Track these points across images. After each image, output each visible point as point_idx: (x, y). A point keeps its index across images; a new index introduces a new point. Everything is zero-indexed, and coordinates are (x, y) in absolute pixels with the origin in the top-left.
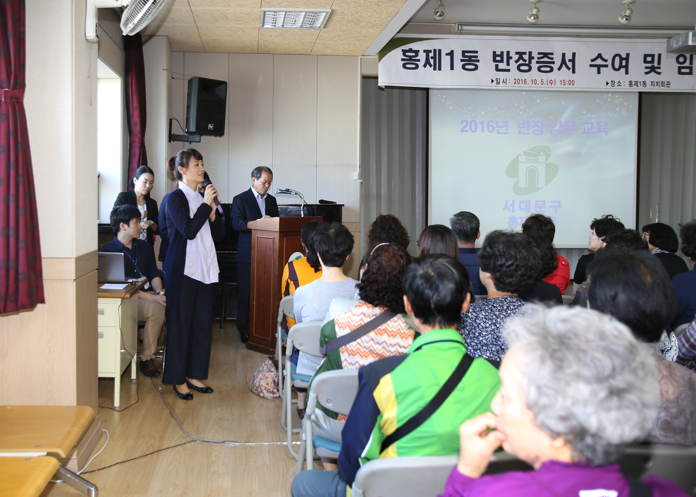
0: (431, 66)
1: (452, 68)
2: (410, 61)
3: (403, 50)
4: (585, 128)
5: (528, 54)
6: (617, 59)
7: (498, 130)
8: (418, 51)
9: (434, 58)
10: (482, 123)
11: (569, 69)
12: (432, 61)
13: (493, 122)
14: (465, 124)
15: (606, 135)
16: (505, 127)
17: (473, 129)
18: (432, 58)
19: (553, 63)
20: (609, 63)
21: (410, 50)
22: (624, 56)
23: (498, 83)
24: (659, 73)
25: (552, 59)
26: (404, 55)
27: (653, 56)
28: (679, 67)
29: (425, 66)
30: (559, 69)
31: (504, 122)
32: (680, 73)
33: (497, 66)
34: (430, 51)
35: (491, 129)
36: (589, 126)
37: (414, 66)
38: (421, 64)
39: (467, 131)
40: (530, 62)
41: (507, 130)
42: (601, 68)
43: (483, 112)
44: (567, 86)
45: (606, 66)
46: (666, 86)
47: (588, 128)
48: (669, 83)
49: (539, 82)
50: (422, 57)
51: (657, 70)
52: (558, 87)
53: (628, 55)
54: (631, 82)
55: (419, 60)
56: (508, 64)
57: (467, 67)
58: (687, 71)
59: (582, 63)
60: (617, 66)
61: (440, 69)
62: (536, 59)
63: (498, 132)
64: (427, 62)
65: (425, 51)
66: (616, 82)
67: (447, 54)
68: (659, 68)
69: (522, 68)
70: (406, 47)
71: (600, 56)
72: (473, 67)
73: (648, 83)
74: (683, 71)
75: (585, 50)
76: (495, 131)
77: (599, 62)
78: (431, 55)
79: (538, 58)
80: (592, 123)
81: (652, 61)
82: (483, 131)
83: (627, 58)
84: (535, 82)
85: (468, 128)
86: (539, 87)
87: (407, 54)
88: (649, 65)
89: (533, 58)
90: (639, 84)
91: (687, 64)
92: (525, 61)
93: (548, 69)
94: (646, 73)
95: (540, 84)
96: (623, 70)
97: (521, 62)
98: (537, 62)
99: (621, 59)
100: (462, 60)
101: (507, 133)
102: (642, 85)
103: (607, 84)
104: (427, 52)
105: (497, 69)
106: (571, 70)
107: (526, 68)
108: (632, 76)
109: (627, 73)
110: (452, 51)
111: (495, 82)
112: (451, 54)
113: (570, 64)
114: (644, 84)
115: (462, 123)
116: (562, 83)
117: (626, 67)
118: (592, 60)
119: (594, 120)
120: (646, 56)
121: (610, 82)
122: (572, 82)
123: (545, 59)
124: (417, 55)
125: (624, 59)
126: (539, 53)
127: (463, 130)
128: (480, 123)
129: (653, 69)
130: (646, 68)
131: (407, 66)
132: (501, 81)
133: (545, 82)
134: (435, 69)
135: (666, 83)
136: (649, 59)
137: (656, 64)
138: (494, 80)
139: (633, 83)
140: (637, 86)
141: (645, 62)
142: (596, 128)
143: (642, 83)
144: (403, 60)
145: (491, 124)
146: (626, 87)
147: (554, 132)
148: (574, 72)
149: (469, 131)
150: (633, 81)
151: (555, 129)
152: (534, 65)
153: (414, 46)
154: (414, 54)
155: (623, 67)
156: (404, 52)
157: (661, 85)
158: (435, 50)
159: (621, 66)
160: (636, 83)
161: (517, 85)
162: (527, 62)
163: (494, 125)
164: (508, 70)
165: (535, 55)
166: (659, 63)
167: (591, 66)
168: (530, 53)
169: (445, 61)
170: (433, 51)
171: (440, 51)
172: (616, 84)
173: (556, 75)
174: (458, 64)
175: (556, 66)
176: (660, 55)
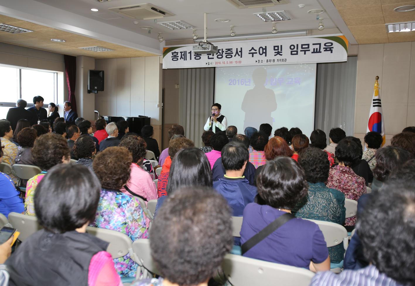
0: (183, 59)
1: (191, 59)
2: (175, 57)
3: (172, 53)
4: (288, 82)
5: (221, 50)
6: (261, 49)
7: (246, 84)
8: (178, 52)
9: (184, 55)
10: (238, 81)
11: (239, 55)
12: (183, 56)
13: (243, 80)
14: (231, 81)
15: (299, 84)
16: (249, 82)
17: (234, 83)
18: (183, 55)
19: (232, 53)
20: (258, 51)
21: (175, 52)
22: (264, 48)
23: (209, 64)
24: (281, 55)
25: (232, 51)
26: (173, 55)
27: (278, 47)
28: (291, 51)
29: (181, 59)
30: (235, 56)
31: (248, 80)
32: (292, 54)
33: (208, 56)
34: (182, 52)
35: (242, 83)
36: (291, 80)
37: (176, 59)
38: (179, 58)
39: (232, 85)
40: (222, 54)
41: (250, 83)
42: (254, 54)
43: (239, 75)
44: (238, 64)
45: (256, 53)
46: (284, 61)
47: (290, 81)
48: (286, 60)
49: (226, 63)
50: (179, 55)
51: (280, 53)
52: (234, 64)
53: (266, 47)
54: (267, 60)
55: (178, 57)
56: (213, 55)
57: (196, 58)
58: (296, 53)
59: (245, 52)
60: (261, 53)
61: (186, 60)
62: (225, 52)
63: (246, 85)
64: (181, 57)
65: (180, 52)
66: (261, 60)
67: (189, 53)
68: (281, 52)
69: (219, 57)
70: (173, 51)
71: (253, 48)
72: (199, 58)
73: (276, 60)
74: (293, 53)
75: (246, 46)
76: (244, 84)
77: (253, 51)
78: (183, 54)
79: (226, 52)
80: (292, 79)
81: (278, 49)
82: (239, 84)
83: (266, 49)
84: (224, 63)
85: (232, 83)
86: (226, 65)
87: (174, 54)
88: (277, 51)
89: (224, 52)
90: (271, 61)
91: (295, 49)
92: (220, 53)
93: (230, 56)
94: (275, 55)
95: (226, 64)
96: (264, 54)
97: (219, 54)
98: (226, 54)
99: (263, 49)
100: (195, 55)
101: (250, 85)
102: (273, 61)
103: (256, 61)
104: (181, 52)
105: (209, 58)
106: (240, 56)
107: (221, 56)
108: (268, 57)
109: (266, 56)
110: (191, 51)
111: (208, 64)
112: (190, 53)
113: (240, 53)
114: (274, 60)
115: (229, 81)
116: (236, 63)
117: (266, 53)
118: (250, 51)
119: (293, 77)
120: (275, 47)
121: (257, 61)
122: (240, 62)
123: (229, 52)
124: (177, 55)
125: (264, 49)
126: (226, 49)
127: (230, 84)
128: (237, 81)
129: (278, 53)
130: (275, 53)
131: (174, 59)
132: (210, 64)
133: (228, 62)
134: (184, 60)
135: (284, 60)
136: (276, 48)
137: (280, 51)
138: (207, 63)
139: (269, 61)
140: (270, 62)
141: (275, 50)
142: (294, 81)
143: (273, 60)
144: (172, 57)
145: (242, 81)
146: (265, 63)
147: (272, 84)
148: (241, 57)
149: (233, 85)
150: (268, 59)
151: (273, 82)
152: (224, 55)
153: (176, 50)
154: (176, 54)
155: (264, 53)
156: (173, 53)
157: (282, 61)
158: (184, 52)
159: (263, 53)
160: (270, 61)
161: (216, 65)
162: (221, 54)
163: (244, 81)
164: (213, 58)
165: (224, 50)
166: (281, 50)
167: (249, 53)
168: (222, 49)
169: (188, 55)
170: (183, 52)
171: (186, 51)
172: (260, 62)
173: (234, 59)
174: (193, 57)
175: (233, 55)
176: (281, 46)
